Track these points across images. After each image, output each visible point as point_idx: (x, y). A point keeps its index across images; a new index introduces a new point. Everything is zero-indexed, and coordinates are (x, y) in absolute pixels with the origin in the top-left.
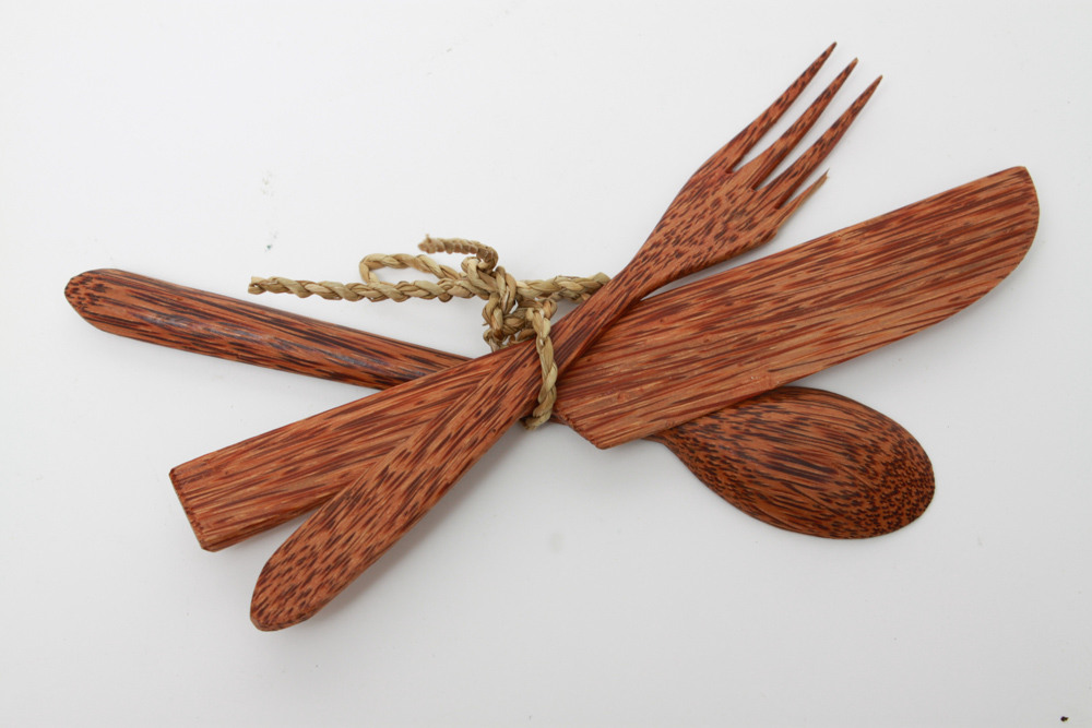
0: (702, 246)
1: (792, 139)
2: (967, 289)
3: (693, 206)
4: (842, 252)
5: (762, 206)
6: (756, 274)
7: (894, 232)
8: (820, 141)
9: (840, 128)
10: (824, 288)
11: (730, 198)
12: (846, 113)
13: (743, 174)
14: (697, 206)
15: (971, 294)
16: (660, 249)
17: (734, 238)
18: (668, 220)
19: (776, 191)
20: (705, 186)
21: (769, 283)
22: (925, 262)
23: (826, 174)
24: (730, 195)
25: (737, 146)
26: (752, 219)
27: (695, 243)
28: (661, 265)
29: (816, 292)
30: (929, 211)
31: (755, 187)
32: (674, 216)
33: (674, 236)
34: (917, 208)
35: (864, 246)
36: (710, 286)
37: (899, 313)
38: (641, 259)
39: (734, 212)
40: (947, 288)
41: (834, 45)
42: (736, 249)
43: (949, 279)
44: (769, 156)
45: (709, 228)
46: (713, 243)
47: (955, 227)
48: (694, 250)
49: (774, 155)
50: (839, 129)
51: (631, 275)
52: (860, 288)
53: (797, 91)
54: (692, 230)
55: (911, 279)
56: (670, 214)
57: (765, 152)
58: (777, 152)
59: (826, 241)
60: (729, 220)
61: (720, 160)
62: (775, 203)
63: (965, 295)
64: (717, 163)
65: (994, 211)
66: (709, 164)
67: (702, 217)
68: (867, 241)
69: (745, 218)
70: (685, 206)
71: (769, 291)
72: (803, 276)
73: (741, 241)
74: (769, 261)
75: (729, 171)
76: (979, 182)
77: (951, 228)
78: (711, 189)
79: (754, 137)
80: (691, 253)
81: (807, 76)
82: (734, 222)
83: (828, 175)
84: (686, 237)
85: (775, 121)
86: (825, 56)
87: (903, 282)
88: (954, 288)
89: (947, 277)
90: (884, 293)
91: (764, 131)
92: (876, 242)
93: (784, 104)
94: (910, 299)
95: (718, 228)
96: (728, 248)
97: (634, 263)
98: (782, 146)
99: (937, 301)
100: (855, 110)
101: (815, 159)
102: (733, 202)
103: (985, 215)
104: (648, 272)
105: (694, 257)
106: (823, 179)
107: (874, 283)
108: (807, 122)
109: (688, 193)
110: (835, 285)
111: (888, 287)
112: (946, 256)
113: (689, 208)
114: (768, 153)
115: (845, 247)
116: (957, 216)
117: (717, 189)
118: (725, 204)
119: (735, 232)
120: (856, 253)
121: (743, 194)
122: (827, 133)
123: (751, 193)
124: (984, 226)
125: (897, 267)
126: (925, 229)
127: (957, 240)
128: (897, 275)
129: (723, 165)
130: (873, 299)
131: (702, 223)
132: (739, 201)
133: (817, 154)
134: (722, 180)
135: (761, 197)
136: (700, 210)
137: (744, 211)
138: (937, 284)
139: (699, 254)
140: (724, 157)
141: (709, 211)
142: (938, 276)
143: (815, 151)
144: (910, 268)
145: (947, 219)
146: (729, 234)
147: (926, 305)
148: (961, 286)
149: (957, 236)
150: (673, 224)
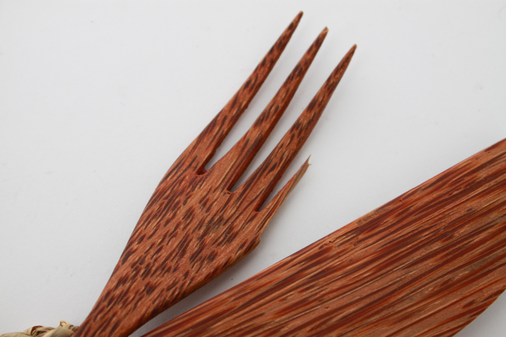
0: (176, 274)
1: (266, 125)
2: (481, 290)
3: (163, 222)
4: (336, 262)
5: (240, 210)
6: (241, 303)
7: (392, 230)
8: (297, 126)
9: (317, 106)
10: (320, 310)
11: (205, 204)
12: (321, 90)
13: (216, 173)
14: (168, 222)
15: (486, 295)
16: (128, 285)
17: (213, 256)
18: (135, 246)
19: (255, 189)
20: (175, 195)
21: (258, 312)
22: (430, 263)
23: (307, 161)
24: (204, 202)
25: (207, 141)
26: (231, 228)
27: (168, 270)
28: (130, 306)
29: (312, 316)
30: (427, 199)
31: (230, 188)
32: (142, 239)
33: (143, 266)
34: (413, 198)
35: (360, 252)
36: (189, 325)
37: (409, 330)
38: (106, 303)
39: (210, 222)
40: (458, 293)
41: (300, 15)
42: (216, 270)
43: (459, 281)
44: (243, 149)
45: (183, 248)
46: (189, 267)
47: (457, 216)
48: (168, 280)
49: (249, 146)
50: (316, 109)
51: (95, 326)
52: (361, 305)
53: (267, 69)
54: (164, 254)
55: (417, 285)
56: (138, 237)
57: (239, 143)
58: (251, 143)
59: (316, 250)
60: (205, 233)
61: (190, 160)
62: (255, 204)
63: (479, 298)
64: (187, 164)
65: (497, 192)
66: (178, 165)
67: (174, 235)
68: (362, 245)
69: (223, 229)
70: (154, 224)
71: (258, 322)
72: (294, 298)
73: (221, 260)
74: (255, 284)
75: (201, 171)
76: (476, 157)
77: (454, 218)
78: (182, 198)
79: (225, 128)
80: (164, 286)
81: (276, 53)
82: (212, 235)
83: (309, 162)
84: (157, 265)
85: (246, 106)
86: (292, 27)
87: (408, 291)
88: (466, 291)
89: (457, 278)
90: (389, 307)
91: (235, 120)
92: (372, 245)
93: (253, 86)
94: (419, 311)
95: (193, 246)
96: (206, 270)
97: (98, 309)
98: (256, 135)
99: (450, 309)
100: (330, 86)
101: (293, 146)
102: (209, 209)
103: (489, 197)
104: (114, 319)
105: (169, 289)
106: (305, 166)
107: (377, 296)
108: (281, 105)
109: (156, 207)
110: (333, 304)
111: (393, 300)
112: (453, 252)
113: (158, 226)
114: (242, 145)
115: (338, 255)
116: (458, 202)
117: (189, 196)
118: (199, 213)
119: (213, 248)
120: (352, 262)
121: (219, 198)
122: (303, 115)
123: (228, 196)
124: (490, 210)
125: (399, 274)
126: (426, 222)
127: (462, 231)
128: (401, 284)
129: (194, 165)
130: (377, 317)
131: (175, 243)
132: (215, 208)
133: (296, 140)
134: (193, 184)
135: (238, 199)
136: (171, 227)
137: (221, 219)
138: (447, 288)
139: (174, 284)
140: (193, 155)
141: (182, 226)
142: (446, 278)
143: (292, 138)
144: (414, 272)
145: (448, 207)
146: (206, 252)
147: (437, 316)
148: (474, 287)
149: (462, 226)
150: (141, 249)
